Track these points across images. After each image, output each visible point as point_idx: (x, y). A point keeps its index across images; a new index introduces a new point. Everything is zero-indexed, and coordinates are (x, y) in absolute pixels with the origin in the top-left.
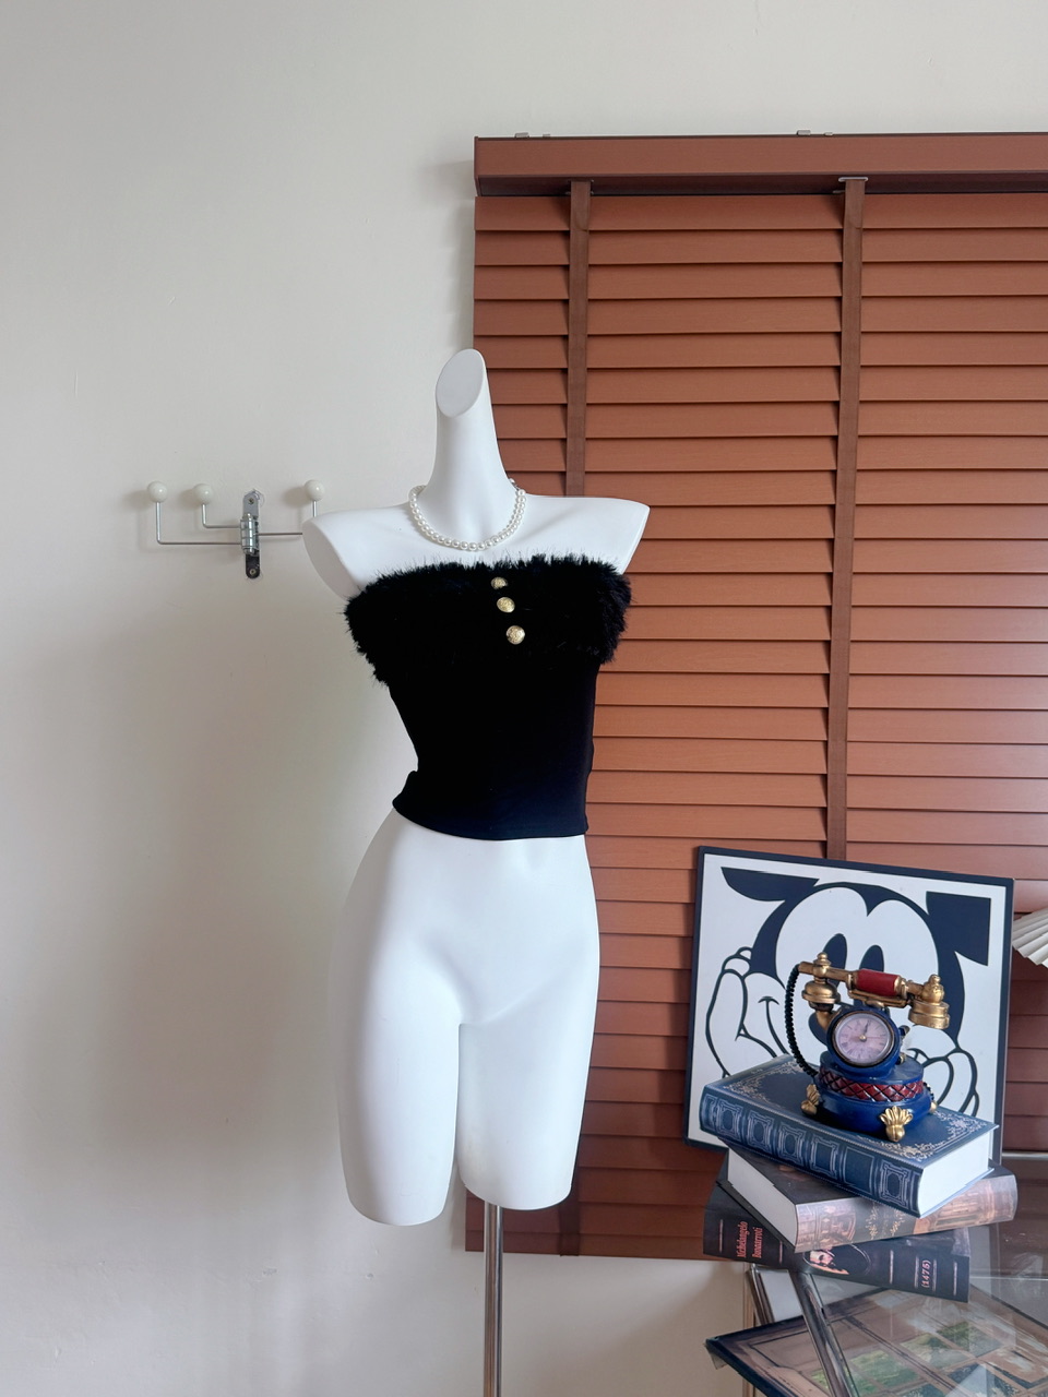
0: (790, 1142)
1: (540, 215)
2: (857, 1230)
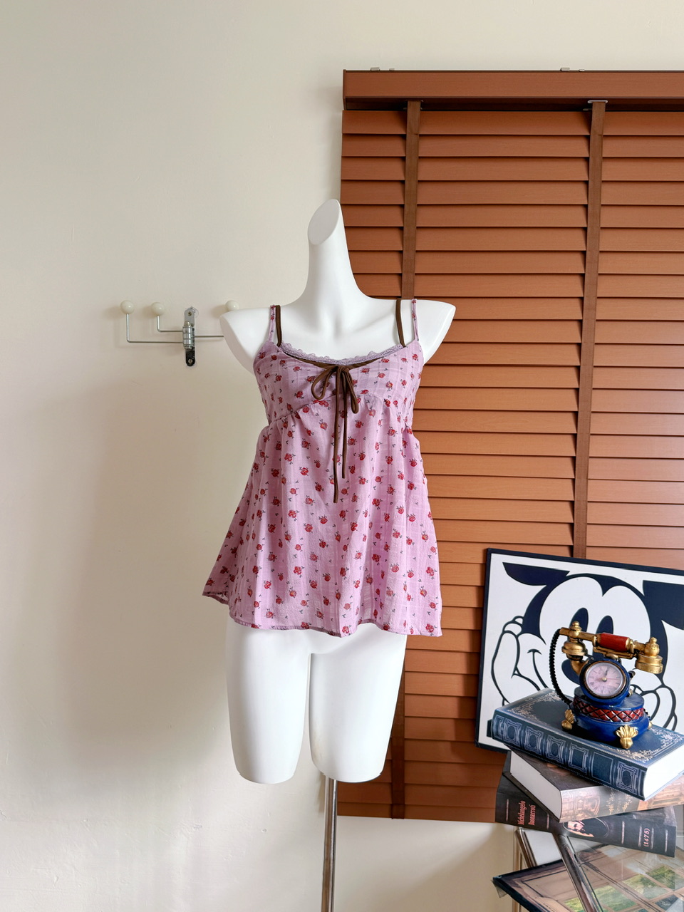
0: (555, 749)
1: (386, 123)
2: (600, 808)
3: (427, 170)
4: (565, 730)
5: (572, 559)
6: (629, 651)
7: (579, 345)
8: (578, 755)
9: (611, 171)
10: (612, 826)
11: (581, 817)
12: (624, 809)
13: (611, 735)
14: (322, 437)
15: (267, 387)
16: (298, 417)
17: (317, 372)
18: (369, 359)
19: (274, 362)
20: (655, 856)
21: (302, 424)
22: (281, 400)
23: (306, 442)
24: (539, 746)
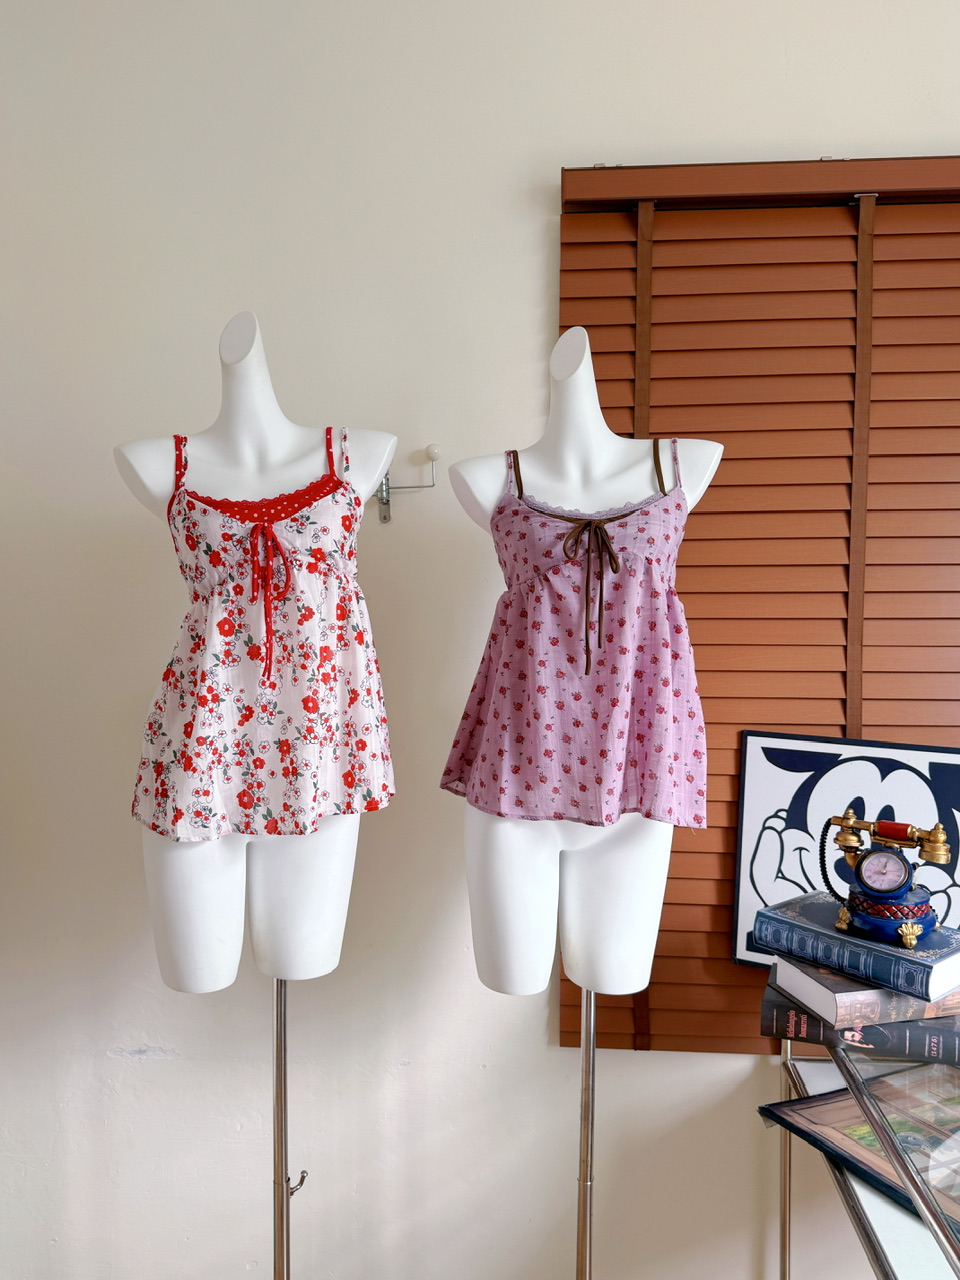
0: (828, 950)
1: (614, 229)
2: (881, 1014)
3: (662, 284)
4: (839, 931)
5: (845, 740)
6: (912, 840)
7: (849, 486)
8: (855, 956)
9: (883, 277)
10: (895, 1034)
11: (859, 1024)
12: (909, 1015)
13: (893, 933)
14: (573, 601)
15: (508, 545)
16: (547, 580)
18: (624, 512)
19: (515, 518)
20: (945, 1067)
21: (551, 587)
22: (526, 561)
23: (556, 609)
24: (809, 950)
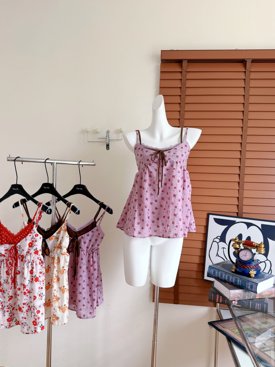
0: (229, 277)
1: (176, 68)
2: (243, 297)
3: (189, 84)
4: (232, 272)
5: (238, 217)
6: (254, 246)
7: (241, 143)
8: (236, 279)
9: (253, 84)
10: (247, 302)
11: (237, 299)
12: (251, 298)
13: (247, 273)
14: (155, 174)
16: (148, 167)
17: (153, 153)
18: (170, 148)
19: (139, 150)
21: (149, 169)
22: (142, 163)
23: (150, 176)
24: (223, 277)
